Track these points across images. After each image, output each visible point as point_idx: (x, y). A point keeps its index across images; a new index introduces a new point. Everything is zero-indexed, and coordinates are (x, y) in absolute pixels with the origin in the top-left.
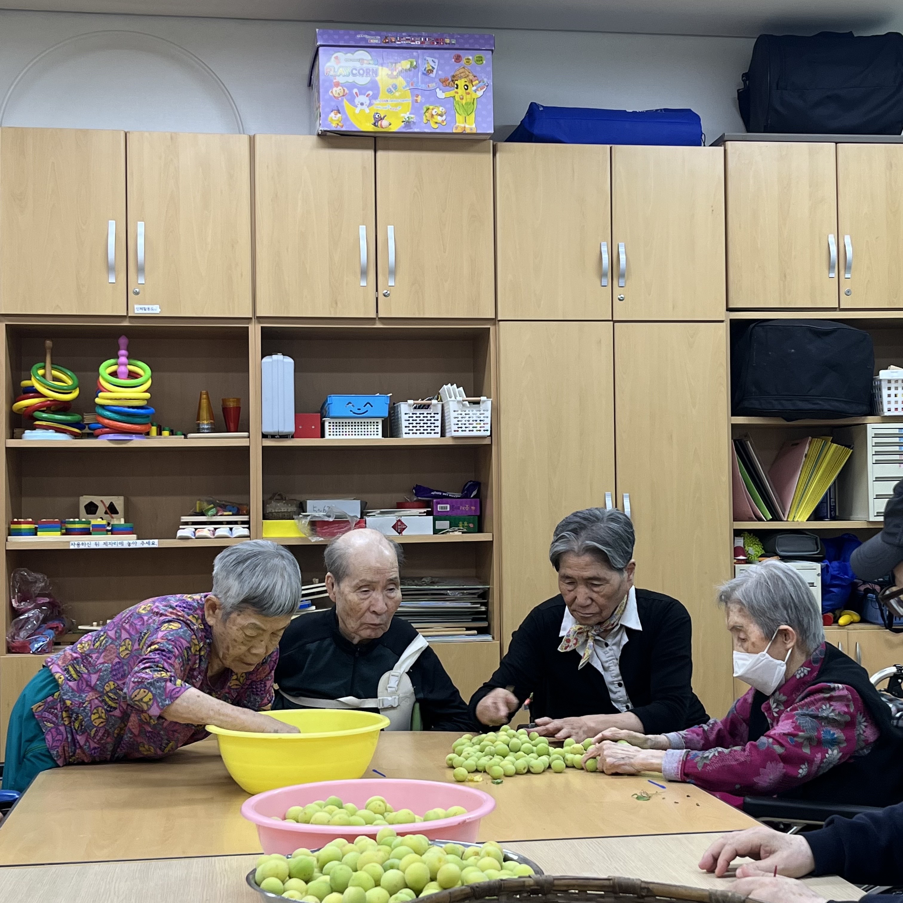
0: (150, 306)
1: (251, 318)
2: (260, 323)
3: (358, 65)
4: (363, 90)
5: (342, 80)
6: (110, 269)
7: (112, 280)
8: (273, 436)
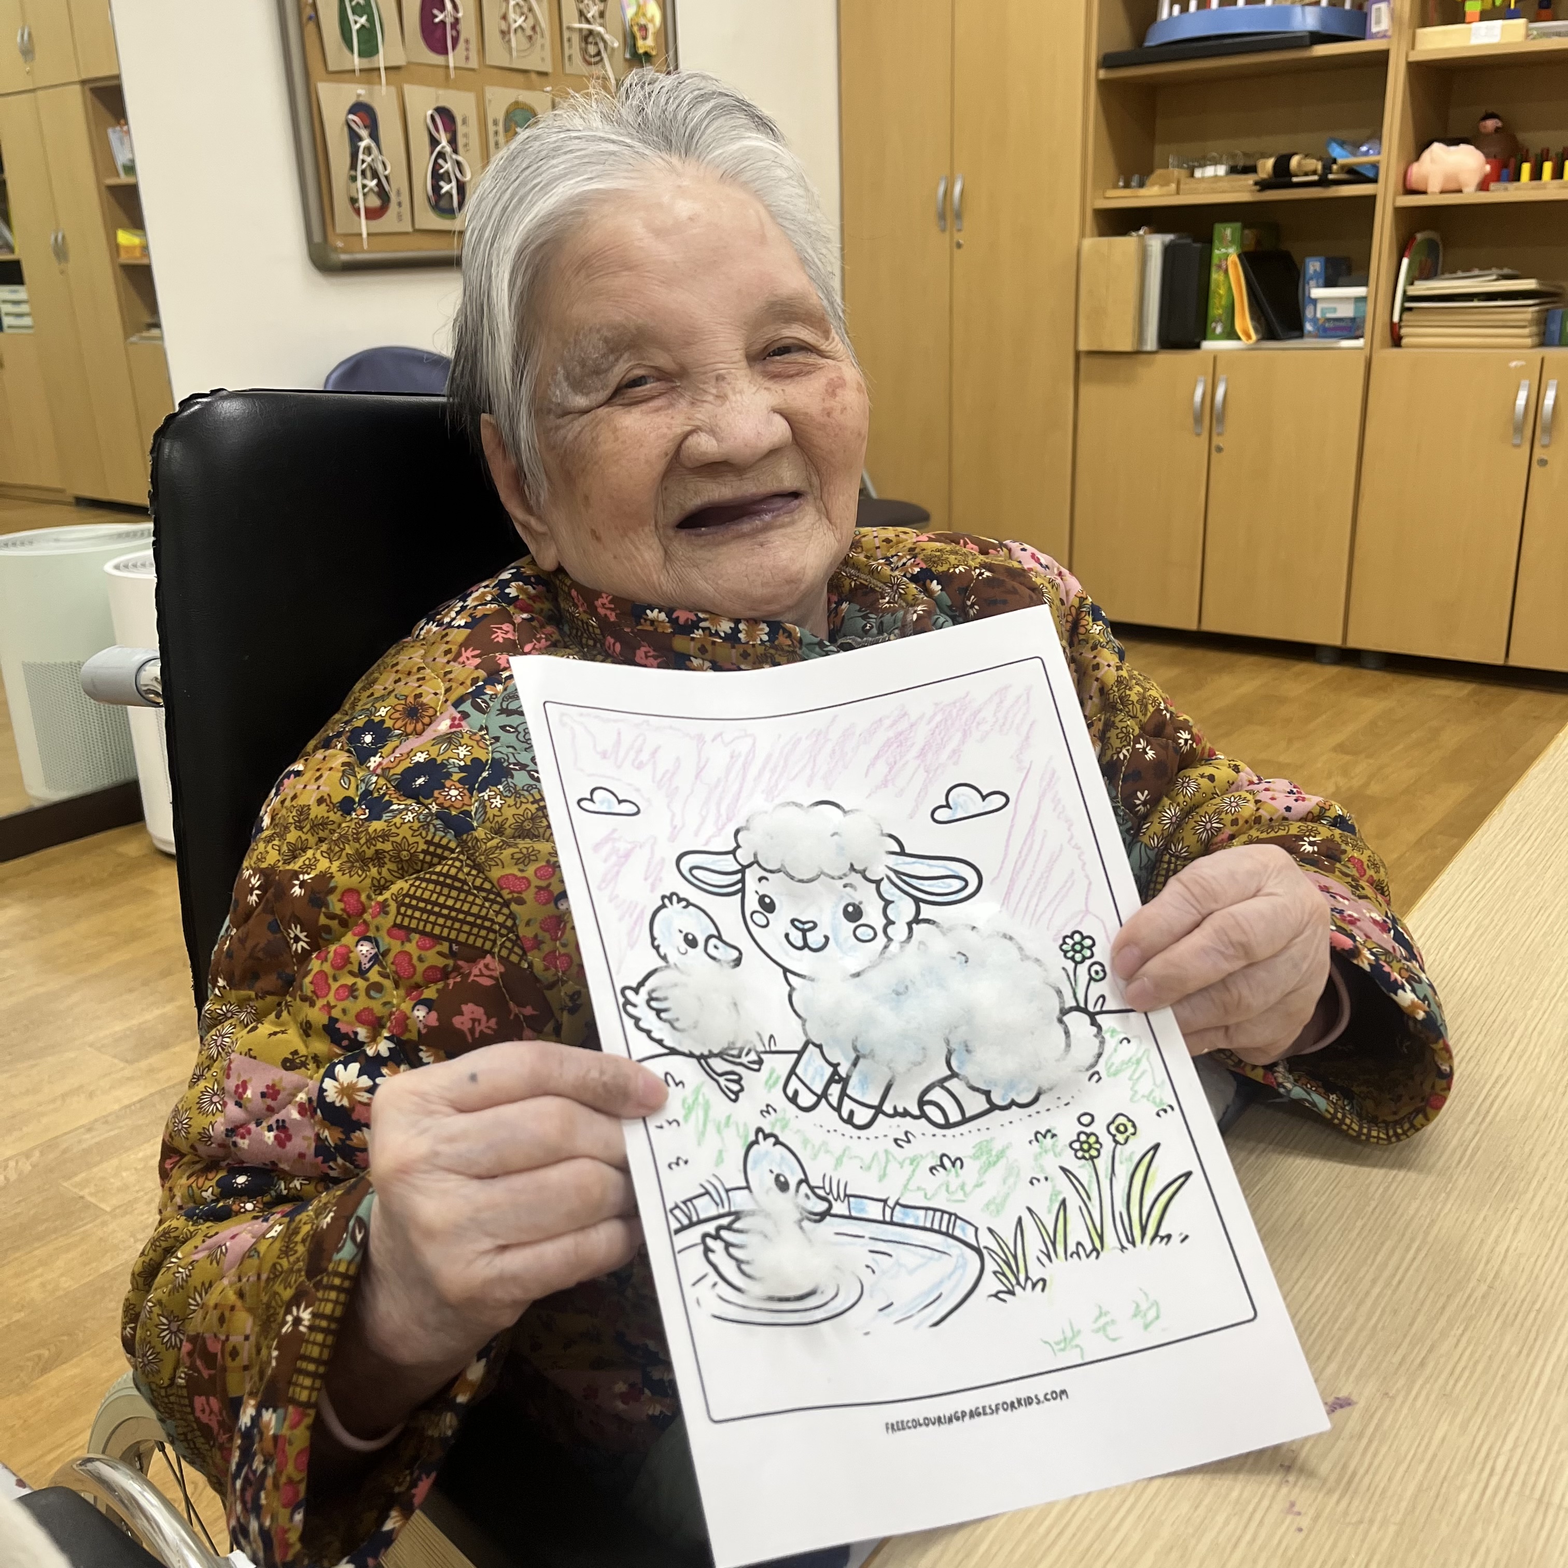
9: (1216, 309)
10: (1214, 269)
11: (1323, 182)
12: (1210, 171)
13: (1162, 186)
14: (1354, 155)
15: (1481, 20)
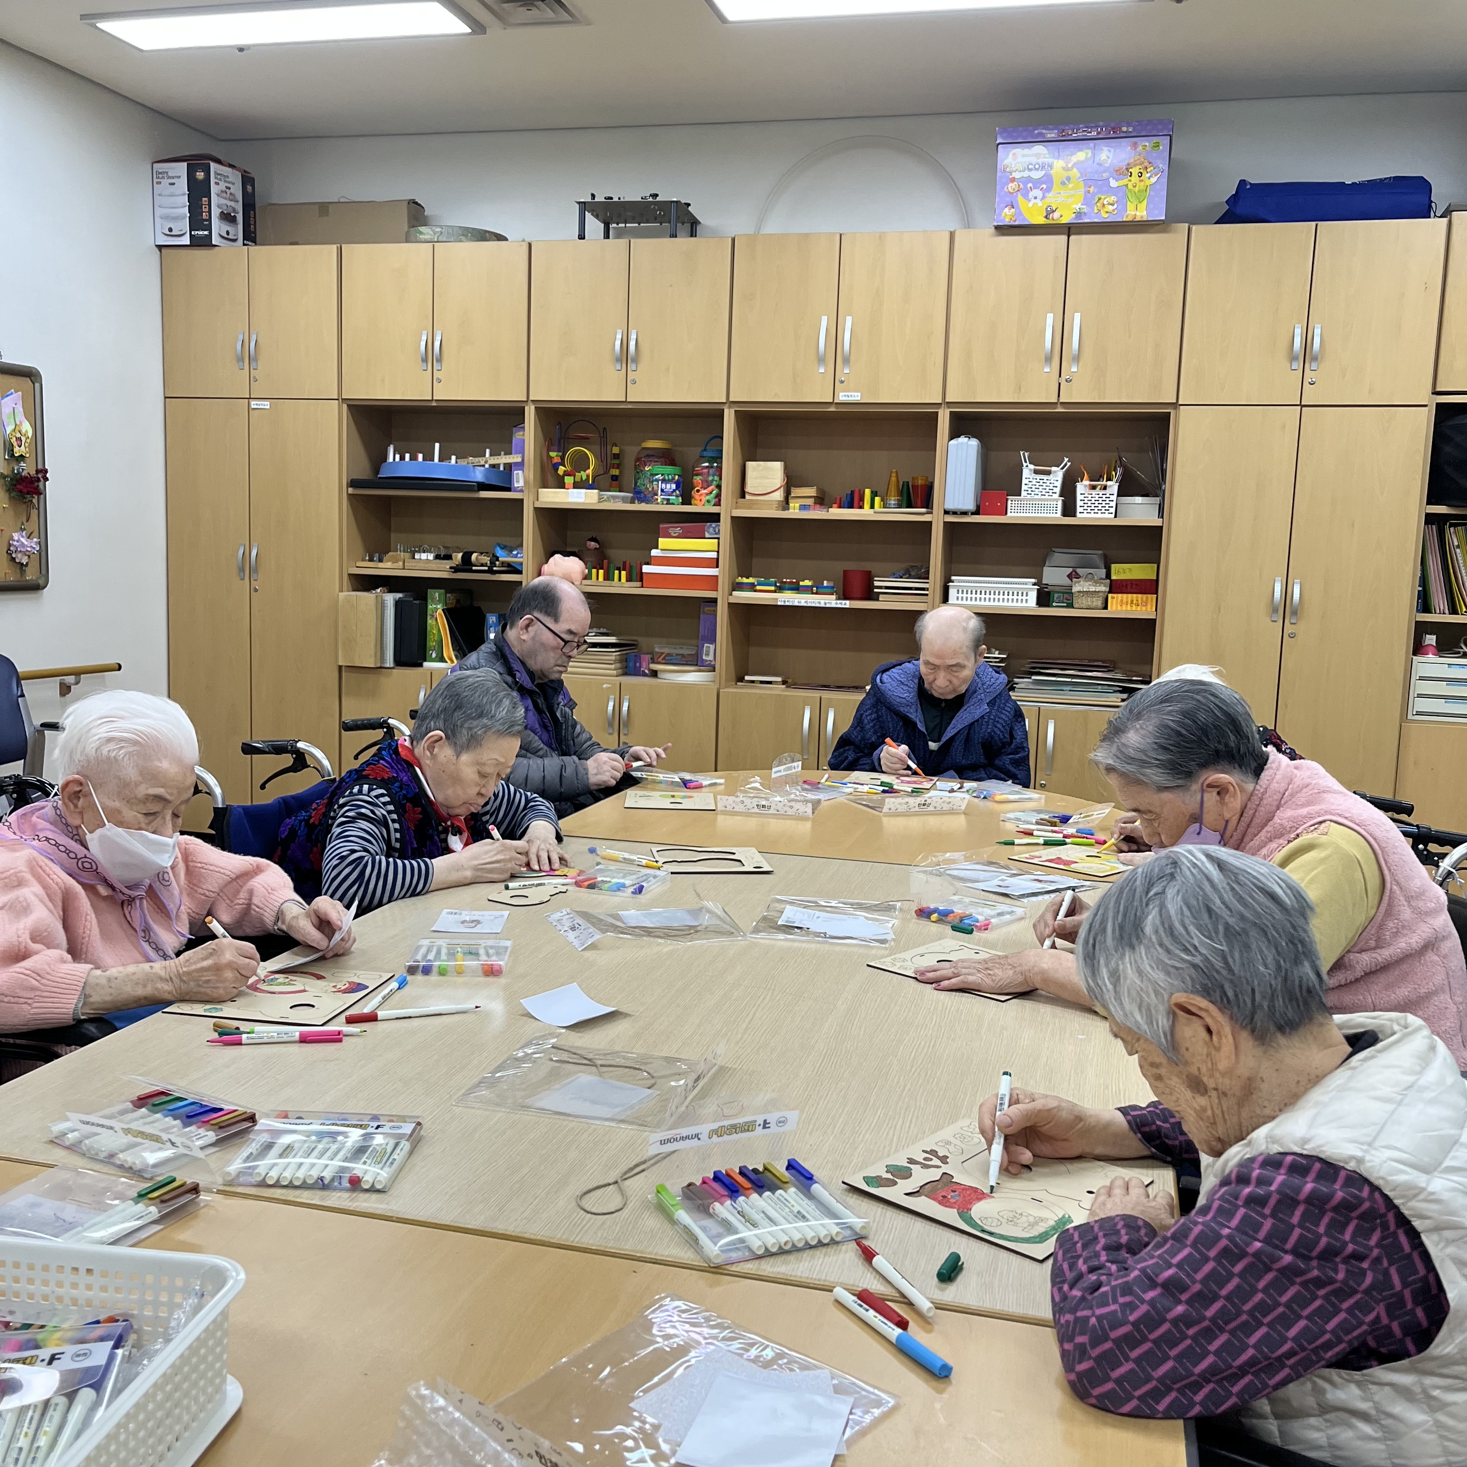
0: (853, 394)
1: (941, 404)
2: (949, 408)
3: (1034, 160)
4: (1037, 183)
5: (1017, 175)
6: (821, 360)
7: (822, 370)
8: (955, 513)
9: (431, 643)
10: (429, 617)
11: (490, 571)
12: (424, 556)
13: (393, 563)
14: (509, 556)
15: (574, 488)
